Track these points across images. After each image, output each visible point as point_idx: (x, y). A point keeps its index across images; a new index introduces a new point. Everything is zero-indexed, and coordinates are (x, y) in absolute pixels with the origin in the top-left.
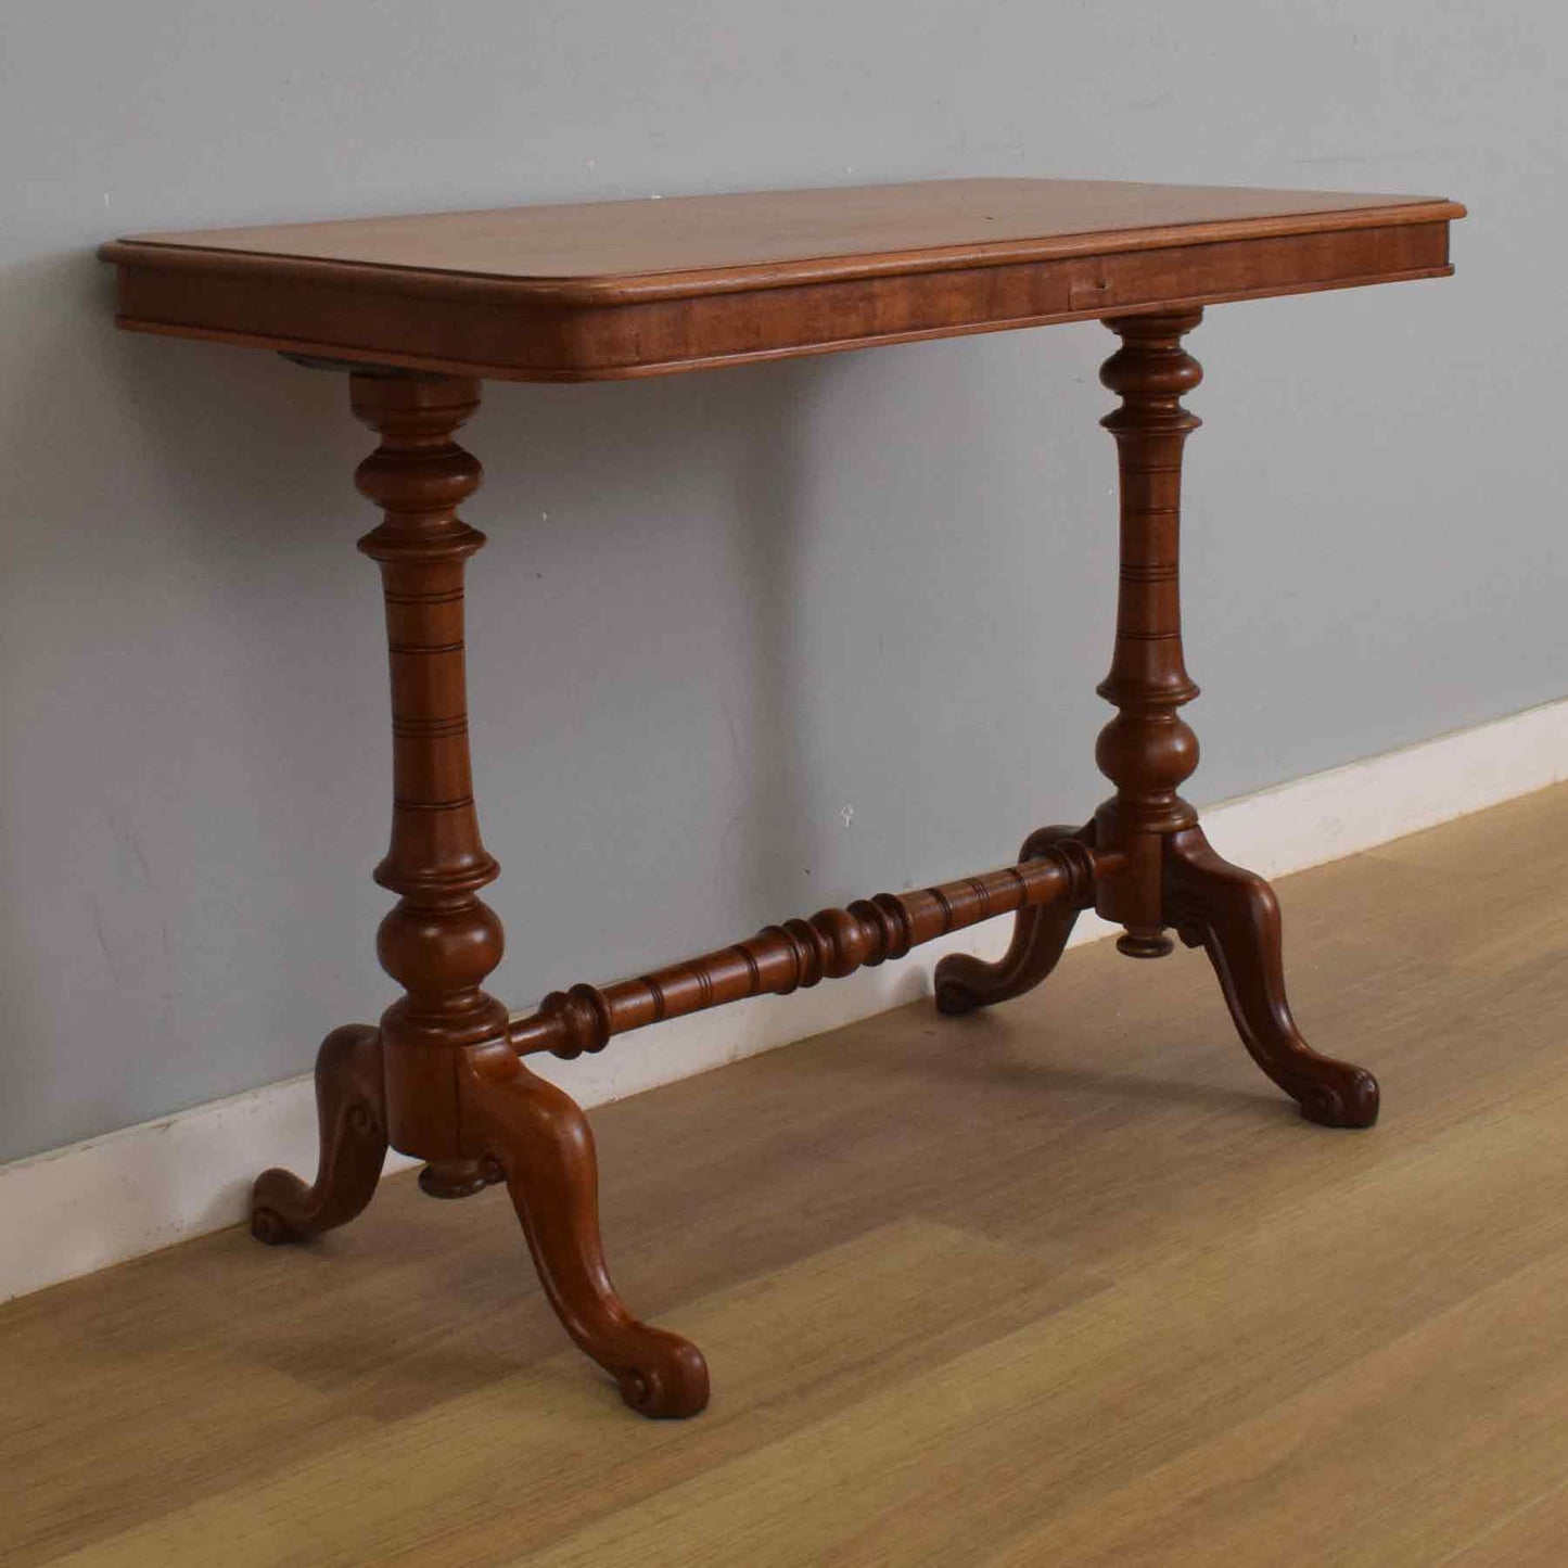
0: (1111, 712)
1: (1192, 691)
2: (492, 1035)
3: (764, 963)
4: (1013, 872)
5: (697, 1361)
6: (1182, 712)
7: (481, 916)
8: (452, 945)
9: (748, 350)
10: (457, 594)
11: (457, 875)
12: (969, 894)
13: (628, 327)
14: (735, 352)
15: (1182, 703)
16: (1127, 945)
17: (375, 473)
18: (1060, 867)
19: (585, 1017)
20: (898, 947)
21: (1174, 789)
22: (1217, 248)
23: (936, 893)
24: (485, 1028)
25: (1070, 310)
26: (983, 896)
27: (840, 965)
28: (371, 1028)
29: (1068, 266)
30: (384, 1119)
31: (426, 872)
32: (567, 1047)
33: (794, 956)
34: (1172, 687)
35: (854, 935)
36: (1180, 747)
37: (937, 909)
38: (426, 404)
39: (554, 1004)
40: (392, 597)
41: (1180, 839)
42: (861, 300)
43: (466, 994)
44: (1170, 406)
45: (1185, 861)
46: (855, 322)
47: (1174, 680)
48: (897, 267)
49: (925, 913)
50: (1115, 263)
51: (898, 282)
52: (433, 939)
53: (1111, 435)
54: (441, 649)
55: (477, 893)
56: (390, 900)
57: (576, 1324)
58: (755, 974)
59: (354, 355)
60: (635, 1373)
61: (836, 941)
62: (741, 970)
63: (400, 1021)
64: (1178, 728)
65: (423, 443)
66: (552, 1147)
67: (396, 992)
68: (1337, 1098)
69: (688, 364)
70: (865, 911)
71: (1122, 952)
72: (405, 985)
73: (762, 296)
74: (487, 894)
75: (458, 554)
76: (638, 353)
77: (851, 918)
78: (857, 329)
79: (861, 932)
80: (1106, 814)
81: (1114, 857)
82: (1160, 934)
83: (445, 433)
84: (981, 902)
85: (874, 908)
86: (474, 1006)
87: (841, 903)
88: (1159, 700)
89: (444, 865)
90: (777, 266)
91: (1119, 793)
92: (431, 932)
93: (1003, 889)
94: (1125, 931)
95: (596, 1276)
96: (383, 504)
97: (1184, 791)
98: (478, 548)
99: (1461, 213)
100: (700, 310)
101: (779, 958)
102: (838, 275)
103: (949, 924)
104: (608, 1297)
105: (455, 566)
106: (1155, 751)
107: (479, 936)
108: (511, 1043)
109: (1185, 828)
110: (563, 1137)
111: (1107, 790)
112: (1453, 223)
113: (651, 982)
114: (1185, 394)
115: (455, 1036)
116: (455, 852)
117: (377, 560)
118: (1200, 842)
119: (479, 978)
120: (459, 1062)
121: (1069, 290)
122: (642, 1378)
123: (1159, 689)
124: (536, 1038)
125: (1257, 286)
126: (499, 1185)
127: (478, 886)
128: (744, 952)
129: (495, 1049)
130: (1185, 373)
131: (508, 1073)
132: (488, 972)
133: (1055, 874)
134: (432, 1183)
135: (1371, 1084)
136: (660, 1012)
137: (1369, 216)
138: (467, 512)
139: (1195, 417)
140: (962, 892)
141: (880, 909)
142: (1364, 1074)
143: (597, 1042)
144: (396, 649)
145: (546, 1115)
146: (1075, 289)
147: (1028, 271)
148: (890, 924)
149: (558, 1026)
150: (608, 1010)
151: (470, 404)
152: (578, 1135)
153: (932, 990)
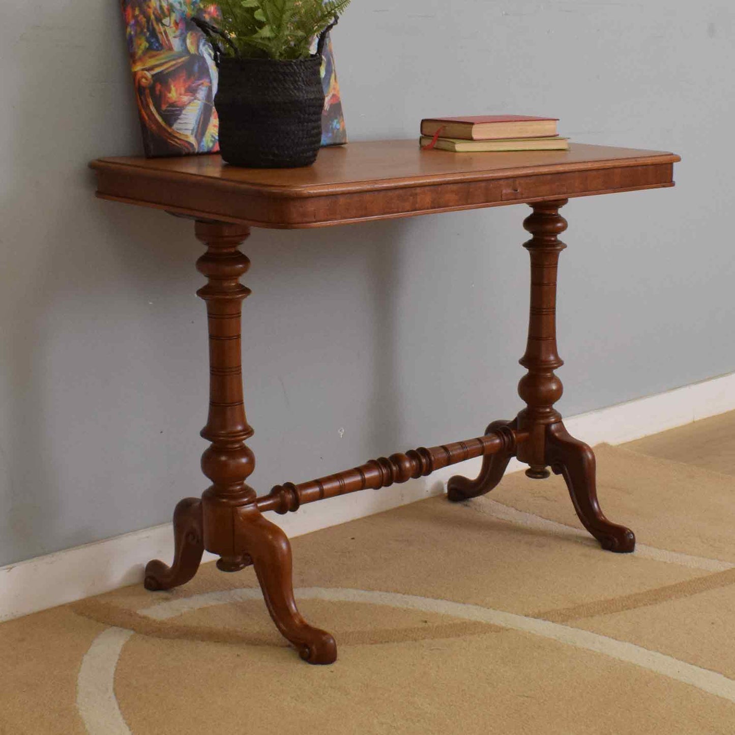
0: (525, 371)
1: (560, 363)
2: (249, 503)
3: (368, 476)
4: (479, 440)
5: (332, 641)
6: (555, 372)
7: (245, 452)
8: (232, 463)
9: (361, 217)
10: (238, 315)
11: (236, 434)
12: (459, 449)
13: (310, 207)
14: (356, 217)
15: (556, 368)
16: (529, 473)
17: (204, 262)
18: (500, 439)
19: (290, 496)
20: (427, 470)
21: (552, 406)
22: (568, 174)
23: (445, 448)
24: (246, 500)
25: (502, 201)
26: (465, 450)
27: (401, 478)
28: (198, 499)
29: (501, 182)
30: (202, 537)
31: (223, 432)
32: (281, 509)
33: (381, 473)
34: (551, 361)
35: (407, 465)
36: (554, 387)
37: (445, 455)
38: (226, 234)
39: (276, 490)
40: (211, 315)
41: (553, 427)
42: (411, 195)
43: (239, 485)
44: (553, 239)
45: (555, 438)
46: (407, 205)
47: (552, 358)
48: (426, 182)
49: (440, 456)
50: (522, 181)
51: (427, 188)
52: (225, 461)
53: (528, 251)
54: (230, 338)
55: (244, 442)
56: (207, 444)
57: (281, 625)
58: (364, 480)
59: (197, 214)
60: (306, 646)
61: (400, 467)
62: (358, 478)
63: (210, 496)
64: (553, 378)
65: (225, 251)
66: (273, 550)
67: (208, 483)
68: (617, 541)
69: (336, 222)
70: (412, 455)
71: (528, 476)
72: (213, 480)
73: (368, 195)
74: (248, 443)
75: (238, 298)
76: (315, 218)
77: (406, 457)
78: (408, 208)
79: (411, 464)
80: (523, 416)
81: (524, 435)
82: (544, 468)
83: (235, 247)
84: (465, 453)
85: (417, 454)
86: (242, 490)
87: (403, 451)
88: (545, 366)
89: (229, 430)
90: (375, 181)
91: (528, 407)
92: (223, 458)
93: (474, 447)
94: (529, 467)
95: (290, 605)
96: (208, 276)
97: (556, 406)
98: (248, 295)
99: (678, 159)
100: (342, 200)
101: (374, 474)
102: (401, 185)
103: (450, 461)
104: (295, 614)
105: (238, 303)
106: (543, 389)
107: (244, 460)
108: (257, 506)
109: (555, 422)
110: (277, 546)
111: (523, 405)
112: (675, 165)
113: (318, 483)
114: (560, 233)
115: (233, 502)
116: (235, 425)
117: (204, 299)
118: (562, 429)
119: (244, 478)
120: (234, 513)
121: (502, 192)
122: (309, 649)
123: (547, 361)
124: (268, 505)
125: (585, 191)
126: (250, 566)
127: (245, 439)
128: (360, 471)
129: (250, 508)
130: (559, 225)
131: (255, 519)
132: (248, 475)
133: (498, 441)
134: (222, 565)
135: (632, 535)
136: (322, 495)
137: (636, 161)
138: (243, 280)
139: (564, 244)
140: (457, 447)
141: (419, 454)
142: (629, 531)
143: (294, 507)
144: (212, 337)
145: (270, 537)
146: (504, 191)
147: (483, 184)
148: (424, 461)
149: (277, 500)
150: (299, 494)
151: (245, 235)
152: (284, 546)
153: (446, 491)
